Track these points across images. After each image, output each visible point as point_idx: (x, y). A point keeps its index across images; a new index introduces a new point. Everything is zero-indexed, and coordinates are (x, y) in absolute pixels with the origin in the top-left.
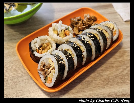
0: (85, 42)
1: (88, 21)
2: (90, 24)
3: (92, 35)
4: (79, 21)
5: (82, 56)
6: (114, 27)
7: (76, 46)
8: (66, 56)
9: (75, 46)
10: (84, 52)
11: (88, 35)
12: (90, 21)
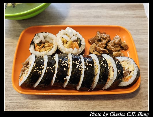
0: (77, 67)
1: (112, 46)
2: (113, 49)
3: (90, 65)
4: (104, 40)
5: (65, 79)
6: (133, 72)
7: (65, 65)
8: (48, 68)
9: (63, 64)
10: (69, 76)
11: (87, 61)
12: (115, 47)
